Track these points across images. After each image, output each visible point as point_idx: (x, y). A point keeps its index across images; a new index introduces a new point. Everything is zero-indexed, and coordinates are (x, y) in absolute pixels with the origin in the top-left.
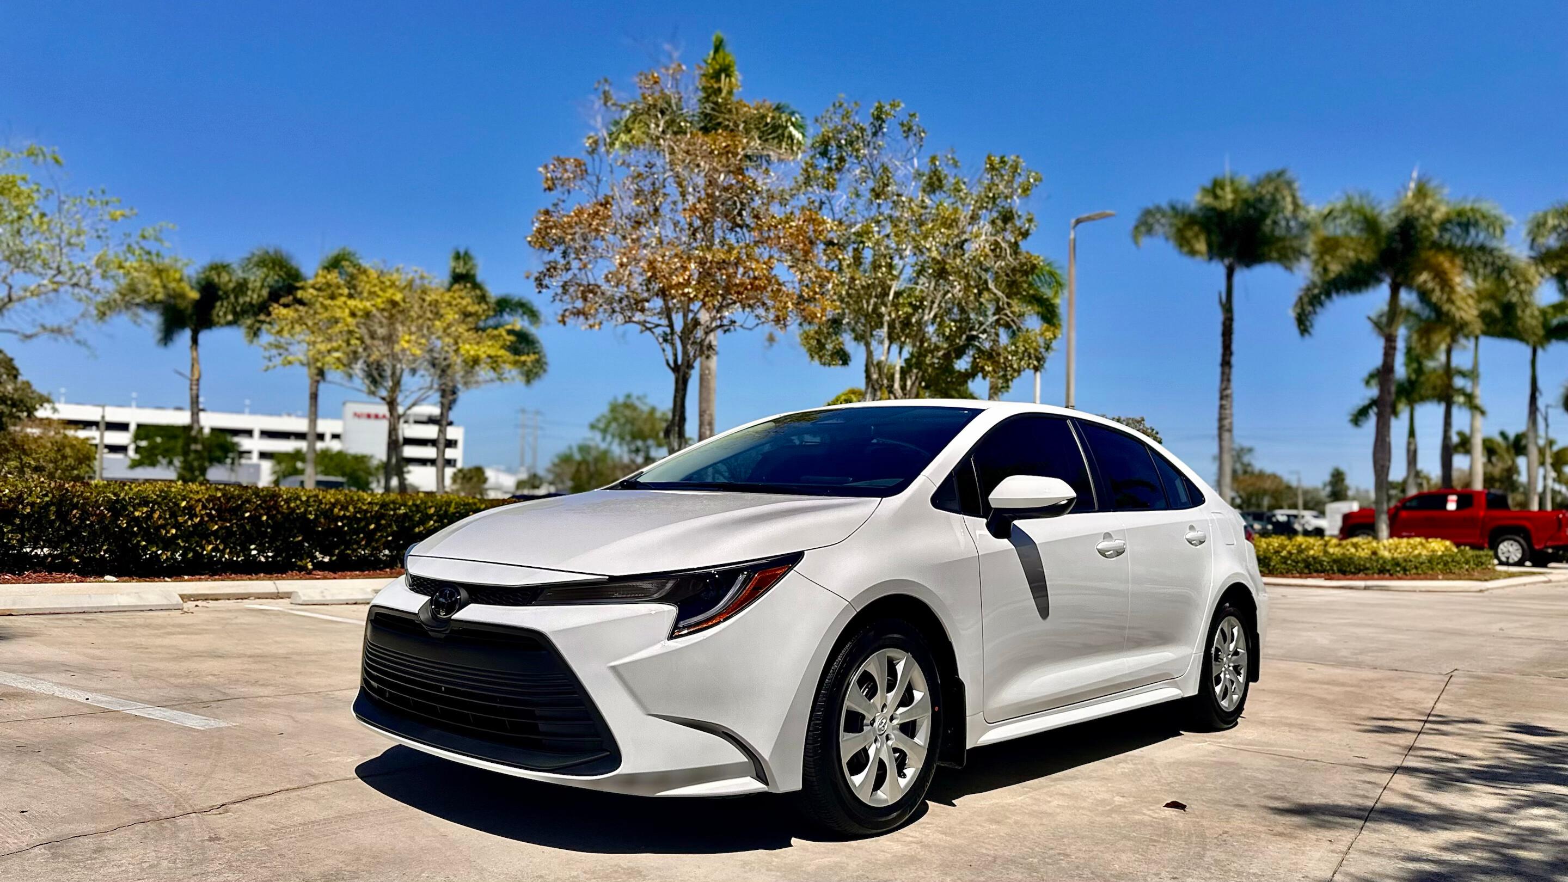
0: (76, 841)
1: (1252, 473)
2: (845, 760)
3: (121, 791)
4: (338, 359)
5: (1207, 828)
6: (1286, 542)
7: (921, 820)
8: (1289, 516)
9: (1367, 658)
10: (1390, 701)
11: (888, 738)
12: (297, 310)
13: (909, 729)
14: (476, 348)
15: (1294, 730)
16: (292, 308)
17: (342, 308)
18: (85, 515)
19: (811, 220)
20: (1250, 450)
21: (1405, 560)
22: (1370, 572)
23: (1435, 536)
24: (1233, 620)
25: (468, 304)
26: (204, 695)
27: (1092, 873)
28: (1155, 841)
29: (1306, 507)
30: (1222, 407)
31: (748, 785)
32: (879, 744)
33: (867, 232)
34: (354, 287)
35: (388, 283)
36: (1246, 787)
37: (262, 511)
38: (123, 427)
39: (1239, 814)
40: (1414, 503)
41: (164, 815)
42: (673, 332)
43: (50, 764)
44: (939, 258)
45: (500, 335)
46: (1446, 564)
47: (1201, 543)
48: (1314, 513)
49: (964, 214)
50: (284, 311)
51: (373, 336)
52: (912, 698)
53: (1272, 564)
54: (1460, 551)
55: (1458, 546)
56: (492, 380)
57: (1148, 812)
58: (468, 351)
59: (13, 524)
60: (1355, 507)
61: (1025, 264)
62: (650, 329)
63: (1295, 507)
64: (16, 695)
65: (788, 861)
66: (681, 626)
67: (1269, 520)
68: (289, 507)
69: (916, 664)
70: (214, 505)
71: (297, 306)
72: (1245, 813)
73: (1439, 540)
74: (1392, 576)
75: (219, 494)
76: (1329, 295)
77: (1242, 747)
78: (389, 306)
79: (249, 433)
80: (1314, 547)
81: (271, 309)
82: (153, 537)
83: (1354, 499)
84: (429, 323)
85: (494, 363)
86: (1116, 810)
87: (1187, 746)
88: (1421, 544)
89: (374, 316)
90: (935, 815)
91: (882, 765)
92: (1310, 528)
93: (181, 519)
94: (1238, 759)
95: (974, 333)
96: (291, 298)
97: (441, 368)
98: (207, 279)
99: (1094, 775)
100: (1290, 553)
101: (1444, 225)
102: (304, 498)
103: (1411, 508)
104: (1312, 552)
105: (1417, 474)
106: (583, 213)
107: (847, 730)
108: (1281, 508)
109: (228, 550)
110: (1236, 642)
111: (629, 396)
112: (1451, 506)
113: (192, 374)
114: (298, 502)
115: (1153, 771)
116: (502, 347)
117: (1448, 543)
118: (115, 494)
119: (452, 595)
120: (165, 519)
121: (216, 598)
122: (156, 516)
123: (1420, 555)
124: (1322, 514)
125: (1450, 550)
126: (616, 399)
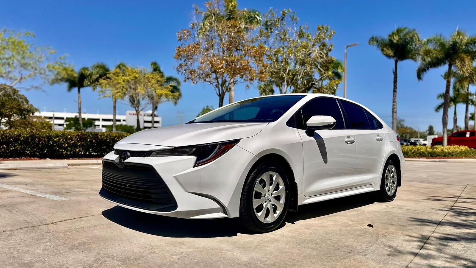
0: (4, 233)
1: (404, 127)
2: (255, 207)
3: (25, 218)
4: (120, 95)
5: (380, 232)
6: (414, 147)
7: (282, 228)
8: (415, 140)
9: (439, 181)
10: (446, 193)
11: (270, 201)
12: (107, 81)
13: (278, 198)
14: (161, 91)
15: (412, 202)
16: (106, 80)
17: (121, 79)
18: (40, 140)
19: (261, 47)
20: (403, 120)
21: (452, 152)
22: (441, 156)
23: (462, 145)
24: (392, 166)
25: (158, 78)
26: (64, 191)
27: (338, 245)
28: (361, 235)
29: (421, 138)
30: (393, 105)
31: (221, 215)
32: (267, 203)
33: (279, 51)
34: (124, 73)
35: (134, 72)
36: (395, 219)
37: (93, 139)
38: (62, 118)
39: (391, 227)
40: (456, 135)
41: (35, 225)
42: (218, 84)
43: (7, 210)
44: (302, 58)
45: (168, 87)
46: (466, 153)
47: (382, 140)
48: (423, 139)
49: (310, 44)
50: (103, 81)
51: (130, 88)
52: (279, 188)
53: (409, 154)
54: (471, 150)
55: (470, 148)
56: (166, 101)
57: (361, 226)
58: (159, 92)
59: (18, 143)
60: (436, 136)
61: (330, 60)
62: (212, 84)
63: (417, 138)
64: (7, 191)
65: (234, 240)
66: (198, 163)
67: (409, 142)
68: (101, 138)
69: (280, 177)
70: (79, 137)
71: (107, 79)
72: (394, 227)
73: (463, 146)
74: (448, 158)
75: (80, 134)
76: (428, 68)
77: (395, 207)
78: (134, 78)
79: (99, 120)
80: (423, 149)
81: (99, 80)
82: (61, 147)
83: (436, 135)
84: (147, 84)
85: (166, 95)
86: (350, 225)
87: (375, 207)
88: (458, 147)
89: (130, 82)
90: (287, 226)
91: (268, 209)
92: (422, 144)
93: (68, 141)
94: (392, 210)
95: (314, 82)
96: (105, 76)
97: (151, 98)
98: (82, 72)
99: (343, 215)
100: (415, 151)
101: (467, 45)
102: (106, 135)
103: (454, 136)
104: (422, 150)
105: (457, 127)
106: (190, 47)
107: (255, 198)
108: (413, 138)
109: (83, 151)
110: (393, 174)
111: (208, 106)
112: (468, 135)
113: (79, 101)
114: (104, 136)
115: (363, 214)
116: (169, 91)
117: (466, 147)
118: (48, 134)
119: (125, 154)
120: (64, 141)
121: (79, 165)
122: (61, 140)
123: (457, 151)
124: (426, 140)
125: (467, 149)
126: (204, 107)
